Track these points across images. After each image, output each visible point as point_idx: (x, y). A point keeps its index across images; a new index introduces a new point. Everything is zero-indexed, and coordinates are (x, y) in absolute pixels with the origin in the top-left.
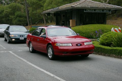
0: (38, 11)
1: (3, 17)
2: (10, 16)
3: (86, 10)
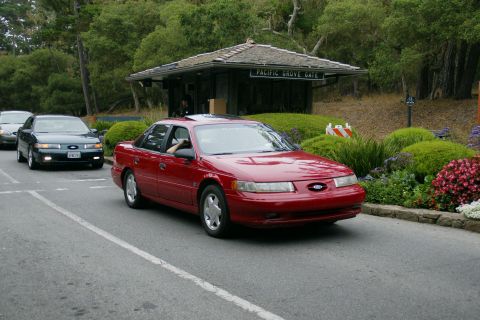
0: (117, 72)
1: (12, 90)
2: (34, 87)
3: (254, 71)
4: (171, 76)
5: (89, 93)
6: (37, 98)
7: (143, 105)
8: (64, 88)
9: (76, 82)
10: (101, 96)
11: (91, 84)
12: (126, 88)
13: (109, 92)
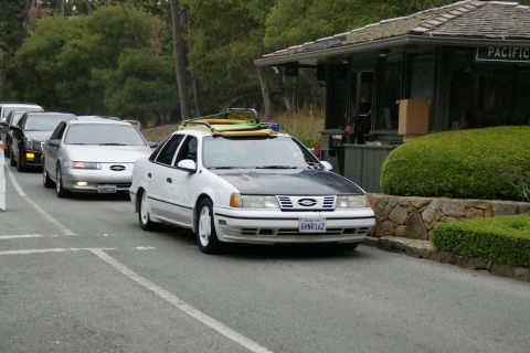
0: (234, 47)
1: (58, 76)
2: (94, 71)
4: (332, 58)
5: (187, 83)
6: (99, 90)
7: (278, 107)
8: (145, 74)
9: (164, 63)
10: (205, 89)
11: (190, 68)
12: (250, 76)
13: (219, 82)
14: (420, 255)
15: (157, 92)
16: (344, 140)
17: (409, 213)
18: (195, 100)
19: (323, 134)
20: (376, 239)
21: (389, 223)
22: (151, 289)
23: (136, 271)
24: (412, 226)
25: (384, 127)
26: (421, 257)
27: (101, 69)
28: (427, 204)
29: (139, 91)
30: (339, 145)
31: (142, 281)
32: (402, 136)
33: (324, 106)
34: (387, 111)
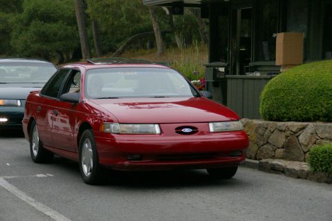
5: (86, 25)
6: (6, 33)
7: (169, 43)
8: (47, 18)
9: (65, 6)
10: (103, 29)
11: (89, 11)
12: (142, 17)
13: (116, 23)
14: (299, 175)
15: (60, 33)
16: (227, 72)
17: (287, 137)
18: (94, 40)
19: (207, 67)
20: (257, 162)
21: (269, 147)
22: (48, 213)
23: (33, 197)
24: (290, 150)
25: (264, 60)
26: (299, 177)
27: (7, 13)
28: (303, 128)
29: (43, 33)
30: (222, 77)
31: (39, 206)
32: (280, 66)
33: (209, 42)
34: (265, 44)
